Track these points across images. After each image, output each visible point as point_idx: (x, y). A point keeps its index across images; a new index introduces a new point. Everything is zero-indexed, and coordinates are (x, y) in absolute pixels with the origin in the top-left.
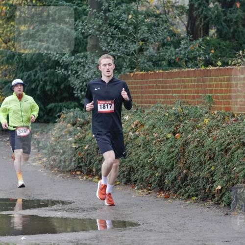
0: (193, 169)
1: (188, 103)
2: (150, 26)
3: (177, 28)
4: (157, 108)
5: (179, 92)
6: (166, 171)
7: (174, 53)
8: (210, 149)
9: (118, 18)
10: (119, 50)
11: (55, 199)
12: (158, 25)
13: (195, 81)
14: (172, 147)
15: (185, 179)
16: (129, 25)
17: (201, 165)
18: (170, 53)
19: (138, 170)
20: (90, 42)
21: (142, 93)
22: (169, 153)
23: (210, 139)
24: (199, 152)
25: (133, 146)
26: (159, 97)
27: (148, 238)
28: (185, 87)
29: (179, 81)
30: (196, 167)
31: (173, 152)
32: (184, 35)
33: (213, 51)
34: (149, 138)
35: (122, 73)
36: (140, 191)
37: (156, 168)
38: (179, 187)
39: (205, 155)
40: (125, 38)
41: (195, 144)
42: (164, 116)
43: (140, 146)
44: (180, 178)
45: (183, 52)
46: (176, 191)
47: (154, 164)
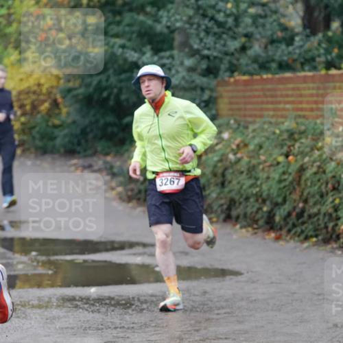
0: (311, 202)
1: (304, 117)
2: (255, 18)
3: (289, 21)
4: (264, 123)
5: (292, 103)
6: (277, 204)
7: (286, 52)
8: (334, 177)
9: (213, 7)
10: (215, 48)
11: (134, 239)
12: (266, 16)
13: (313, 89)
14: (284, 173)
15: (300, 215)
16: (228, 16)
17: (322, 196)
18: (282, 52)
19: (240, 203)
20: (178, 38)
21: (246, 103)
22: (280, 181)
23: (333, 164)
24: (319, 180)
25: (233, 173)
26: (267, 109)
27: (253, 291)
28: (301, 96)
29: (293, 89)
30: (315, 200)
31: (285, 180)
32: (299, 29)
33: (336, 51)
34: (254, 162)
35: (219, 79)
36: (244, 230)
37: (264, 201)
38: (294, 226)
39: (327, 183)
40: (223, 33)
41: (314, 169)
42: (274, 133)
43: (242, 172)
44: (294, 214)
45: (297, 51)
46: (289, 231)
47: (261, 196)
